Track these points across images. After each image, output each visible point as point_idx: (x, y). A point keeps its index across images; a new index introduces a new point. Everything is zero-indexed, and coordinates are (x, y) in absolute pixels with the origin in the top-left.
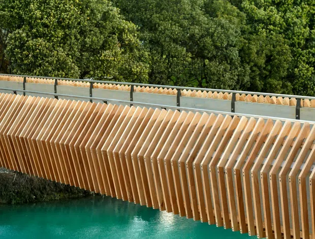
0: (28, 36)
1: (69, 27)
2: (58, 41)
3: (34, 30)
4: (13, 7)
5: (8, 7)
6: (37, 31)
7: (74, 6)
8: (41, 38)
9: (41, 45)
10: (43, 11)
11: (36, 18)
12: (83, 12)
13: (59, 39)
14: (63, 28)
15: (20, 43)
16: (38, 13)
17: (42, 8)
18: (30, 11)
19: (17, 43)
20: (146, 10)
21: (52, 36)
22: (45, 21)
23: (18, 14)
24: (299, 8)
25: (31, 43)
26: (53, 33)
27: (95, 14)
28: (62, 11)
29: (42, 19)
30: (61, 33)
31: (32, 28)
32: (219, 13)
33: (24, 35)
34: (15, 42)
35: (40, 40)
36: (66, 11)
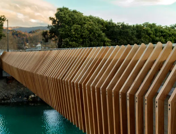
0: (70, 41)
1: (85, 38)
2: (80, 43)
3: (72, 39)
4: (66, 31)
5: (64, 31)
6: (73, 39)
7: (88, 31)
8: (74, 41)
9: (74, 44)
10: (76, 32)
11: (73, 35)
12: (90, 33)
13: (81, 42)
14: (83, 38)
15: (66, 43)
16: (74, 33)
17: (76, 31)
18: (71, 32)
19: (65, 43)
20: (115, 35)
21: (79, 41)
22: (76, 36)
23: (67, 33)
24: (171, 37)
25: (70, 43)
26: (79, 40)
27: (95, 34)
28: (83, 32)
29: (75, 35)
30: (81, 40)
31: (72, 38)
32: (142, 37)
33: (68, 40)
34: (65, 42)
35: (74, 42)
36: (84, 32)
